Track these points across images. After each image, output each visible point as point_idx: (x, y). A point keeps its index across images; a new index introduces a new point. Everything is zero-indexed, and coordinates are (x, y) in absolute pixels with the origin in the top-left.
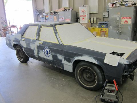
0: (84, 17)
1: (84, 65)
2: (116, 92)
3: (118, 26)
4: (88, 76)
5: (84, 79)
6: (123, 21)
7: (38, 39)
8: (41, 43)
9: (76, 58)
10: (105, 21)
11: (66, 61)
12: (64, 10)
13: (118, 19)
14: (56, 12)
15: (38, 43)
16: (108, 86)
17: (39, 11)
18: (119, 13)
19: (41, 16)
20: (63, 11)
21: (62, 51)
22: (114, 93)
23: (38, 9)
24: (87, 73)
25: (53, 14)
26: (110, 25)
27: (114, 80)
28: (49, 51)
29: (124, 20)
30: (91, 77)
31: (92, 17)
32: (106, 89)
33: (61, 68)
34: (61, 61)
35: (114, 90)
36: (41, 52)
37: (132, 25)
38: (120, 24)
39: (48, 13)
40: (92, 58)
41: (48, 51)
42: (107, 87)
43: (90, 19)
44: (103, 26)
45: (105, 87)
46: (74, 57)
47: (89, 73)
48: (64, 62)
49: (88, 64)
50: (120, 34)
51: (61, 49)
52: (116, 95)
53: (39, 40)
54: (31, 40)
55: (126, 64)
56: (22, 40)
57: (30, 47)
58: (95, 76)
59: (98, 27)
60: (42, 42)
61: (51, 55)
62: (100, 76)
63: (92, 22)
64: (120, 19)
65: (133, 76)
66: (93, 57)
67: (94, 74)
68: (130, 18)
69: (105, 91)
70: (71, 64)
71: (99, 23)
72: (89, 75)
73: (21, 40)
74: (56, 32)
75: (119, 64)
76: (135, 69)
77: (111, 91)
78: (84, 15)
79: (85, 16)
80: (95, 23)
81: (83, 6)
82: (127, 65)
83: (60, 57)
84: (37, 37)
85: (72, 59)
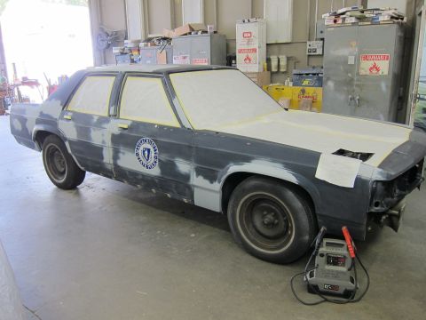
0: (251, 55)
1: (256, 188)
2: (349, 262)
3: (352, 80)
4: (266, 221)
5: (254, 231)
6: (365, 66)
7: (116, 116)
8: (126, 127)
9: (234, 168)
10: (314, 67)
11: (201, 178)
12: (190, 33)
13: (351, 61)
14: (165, 39)
15: (114, 127)
16: (328, 244)
17: (110, 34)
19: (116, 50)
20: (186, 34)
22: (343, 265)
23: (106, 30)
24: (265, 213)
25: (155, 45)
26: (328, 79)
27: (344, 228)
29: (370, 64)
30: (278, 224)
31: (274, 54)
32: (322, 255)
33: (185, 200)
34: (187, 177)
35: (345, 257)
36: (124, 153)
37: (391, 77)
38: (358, 74)
39: (139, 41)
40: (280, 166)
41: (149, 150)
42: (323, 250)
43: (268, 60)
44: (306, 82)
45: (319, 247)
46: (228, 164)
47: (270, 211)
48: (197, 181)
49: (267, 184)
50: (356, 106)
51: (187, 144)
52: (349, 270)
53: (118, 118)
54: (92, 118)
55: (377, 181)
56: (65, 117)
57: (90, 138)
58: (287, 221)
59: (291, 84)
60: (129, 123)
62: (304, 219)
63: (274, 69)
65: (398, 217)
66: (283, 163)
67: (284, 214)
68: (385, 58)
69: (318, 260)
70: (217, 186)
71: (295, 71)
72: (269, 218)
73: (62, 118)
74: (171, 93)
75: (359, 181)
76: (401, 197)
77: (334, 261)
78: (251, 47)
79: (255, 50)
80: (283, 73)
81: (246, 21)
82: (379, 184)
83: (184, 165)
84: (112, 110)
85: (221, 171)
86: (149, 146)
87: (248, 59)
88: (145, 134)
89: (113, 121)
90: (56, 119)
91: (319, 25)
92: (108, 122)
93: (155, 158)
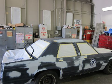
0: (45, 34)
9: (110, 59)
11: (105, 63)
21: (103, 57)
28: (94, 61)
41: (93, 62)
57: (74, 65)
61: (96, 64)
64: (71, 35)
68: (76, 35)
83: (101, 62)
84: (79, 54)
85: (108, 60)
87: (44, 35)
88: (92, 58)
90: (54, 63)
91: (58, 27)
92: (80, 57)
93: (95, 63)
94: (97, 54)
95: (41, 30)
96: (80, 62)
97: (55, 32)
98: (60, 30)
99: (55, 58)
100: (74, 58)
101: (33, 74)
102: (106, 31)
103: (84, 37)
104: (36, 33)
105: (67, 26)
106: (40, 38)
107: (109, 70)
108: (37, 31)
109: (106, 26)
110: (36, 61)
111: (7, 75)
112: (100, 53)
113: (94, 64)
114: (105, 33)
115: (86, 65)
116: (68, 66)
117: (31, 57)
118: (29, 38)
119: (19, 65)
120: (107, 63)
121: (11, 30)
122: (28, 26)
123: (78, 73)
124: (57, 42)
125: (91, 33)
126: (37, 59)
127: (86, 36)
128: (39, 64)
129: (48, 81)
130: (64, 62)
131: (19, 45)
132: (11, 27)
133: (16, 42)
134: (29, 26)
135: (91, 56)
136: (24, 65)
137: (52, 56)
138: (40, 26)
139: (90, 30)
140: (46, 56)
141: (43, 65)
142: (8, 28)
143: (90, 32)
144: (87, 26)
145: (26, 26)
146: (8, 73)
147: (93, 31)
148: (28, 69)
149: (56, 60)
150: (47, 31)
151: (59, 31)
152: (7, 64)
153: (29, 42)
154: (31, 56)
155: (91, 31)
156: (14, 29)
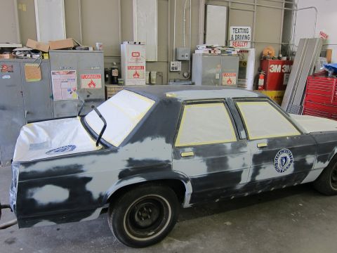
18: (219, 66)
21: (314, 145)
28: (288, 157)
33: (296, 184)
34: (311, 166)
38: (221, 84)
41: (286, 158)
48: (317, 166)
54: (224, 147)
56: (183, 155)
60: (266, 141)
61: (292, 164)
64: (221, 76)
68: (235, 75)
78: (139, 65)
79: (142, 68)
81: (138, 43)
83: (310, 159)
84: (243, 134)
85: (330, 154)
86: (285, 155)
87: (136, 74)
88: (283, 146)
89: (249, 144)
90: (168, 161)
91: (180, 51)
92: (245, 145)
93: (291, 162)
94: (299, 134)
95: (127, 60)
96: (244, 159)
97: (171, 66)
98: (187, 58)
99: (170, 146)
100: (229, 147)
101: (103, 194)
102: (329, 62)
103: (261, 82)
104: (114, 69)
105: (207, 47)
106: (124, 84)
107: (333, 181)
108: (115, 64)
109: (329, 47)
110: (112, 155)
111: (29, 197)
112: (307, 130)
113: (287, 165)
114: (327, 70)
115: (264, 168)
116: (208, 170)
117: (97, 145)
118: (92, 86)
119: (62, 167)
120: (327, 163)
121: (37, 61)
122: (88, 49)
123: (238, 191)
124: (176, 99)
125: (282, 68)
126: (115, 150)
127: (265, 78)
128: (123, 166)
129: (150, 214)
130: (196, 158)
131: (63, 106)
132: (36, 52)
133: (52, 97)
134: (91, 49)
135: (278, 142)
136: (78, 168)
137: (161, 141)
138: (126, 49)
139: (278, 61)
140: (142, 141)
141: (135, 167)
142: (29, 56)
143: (280, 66)
144: (271, 47)
145: (83, 47)
146: (30, 191)
147: (290, 63)
148: (88, 179)
149: (174, 153)
150: (147, 62)
151: (183, 61)
152: (27, 164)
153: (91, 97)
154: (99, 140)
155: (283, 63)
156: (46, 57)
